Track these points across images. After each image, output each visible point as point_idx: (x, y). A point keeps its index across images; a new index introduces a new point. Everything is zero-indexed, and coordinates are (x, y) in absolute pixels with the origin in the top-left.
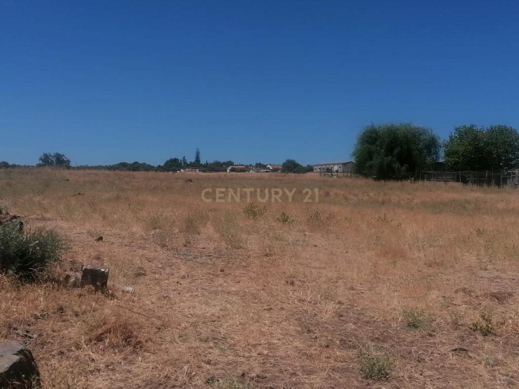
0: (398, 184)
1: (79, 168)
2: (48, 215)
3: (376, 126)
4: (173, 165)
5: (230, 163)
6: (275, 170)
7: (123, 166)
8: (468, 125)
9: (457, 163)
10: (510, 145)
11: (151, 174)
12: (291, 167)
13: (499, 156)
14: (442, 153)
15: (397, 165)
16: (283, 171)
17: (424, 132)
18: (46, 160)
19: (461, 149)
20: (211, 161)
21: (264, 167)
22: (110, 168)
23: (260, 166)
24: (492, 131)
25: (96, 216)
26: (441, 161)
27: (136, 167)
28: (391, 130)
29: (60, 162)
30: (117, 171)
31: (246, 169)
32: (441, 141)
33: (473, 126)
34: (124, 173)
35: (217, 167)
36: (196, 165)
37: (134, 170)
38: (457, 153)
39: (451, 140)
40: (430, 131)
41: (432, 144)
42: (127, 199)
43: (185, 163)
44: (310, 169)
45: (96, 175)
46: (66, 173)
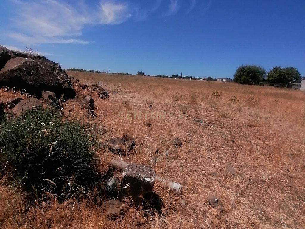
0: (250, 86)
1: (147, 76)
2: (132, 91)
3: (244, 66)
4: (174, 77)
5: (191, 77)
6: (205, 80)
7: (160, 76)
8: (278, 67)
9: (272, 80)
10: (293, 74)
11: (168, 78)
12: (210, 79)
13: (288, 78)
14: (266, 76)
15: (250, 80)
16: (207, 80)
17: (261, 68)
18: (139, 73)
19: (274, 75)
20: (185, 76)
21: (202, 78)
22: (156, 76)
23: (200, 78)
24: (287, 69)
25: (151, 92)
26: (265, 79)
27: (164, 76)
28: (249, 68)
29: (143, 74)
30: (158, 77)
31: (196, 79)
32: (267, 72)
33: (280, 67)
34: (160, 78)
35: (187, 78)
36: (181, 77)
37: (163, 77)
38: (272, 76)
39: (271, 71)
40: (263, 68)
41: (263, 73)
42: (162, 86)
43: (178, 76)
44: (216, 80)
45: (152, 78)
46: (143, 77)
